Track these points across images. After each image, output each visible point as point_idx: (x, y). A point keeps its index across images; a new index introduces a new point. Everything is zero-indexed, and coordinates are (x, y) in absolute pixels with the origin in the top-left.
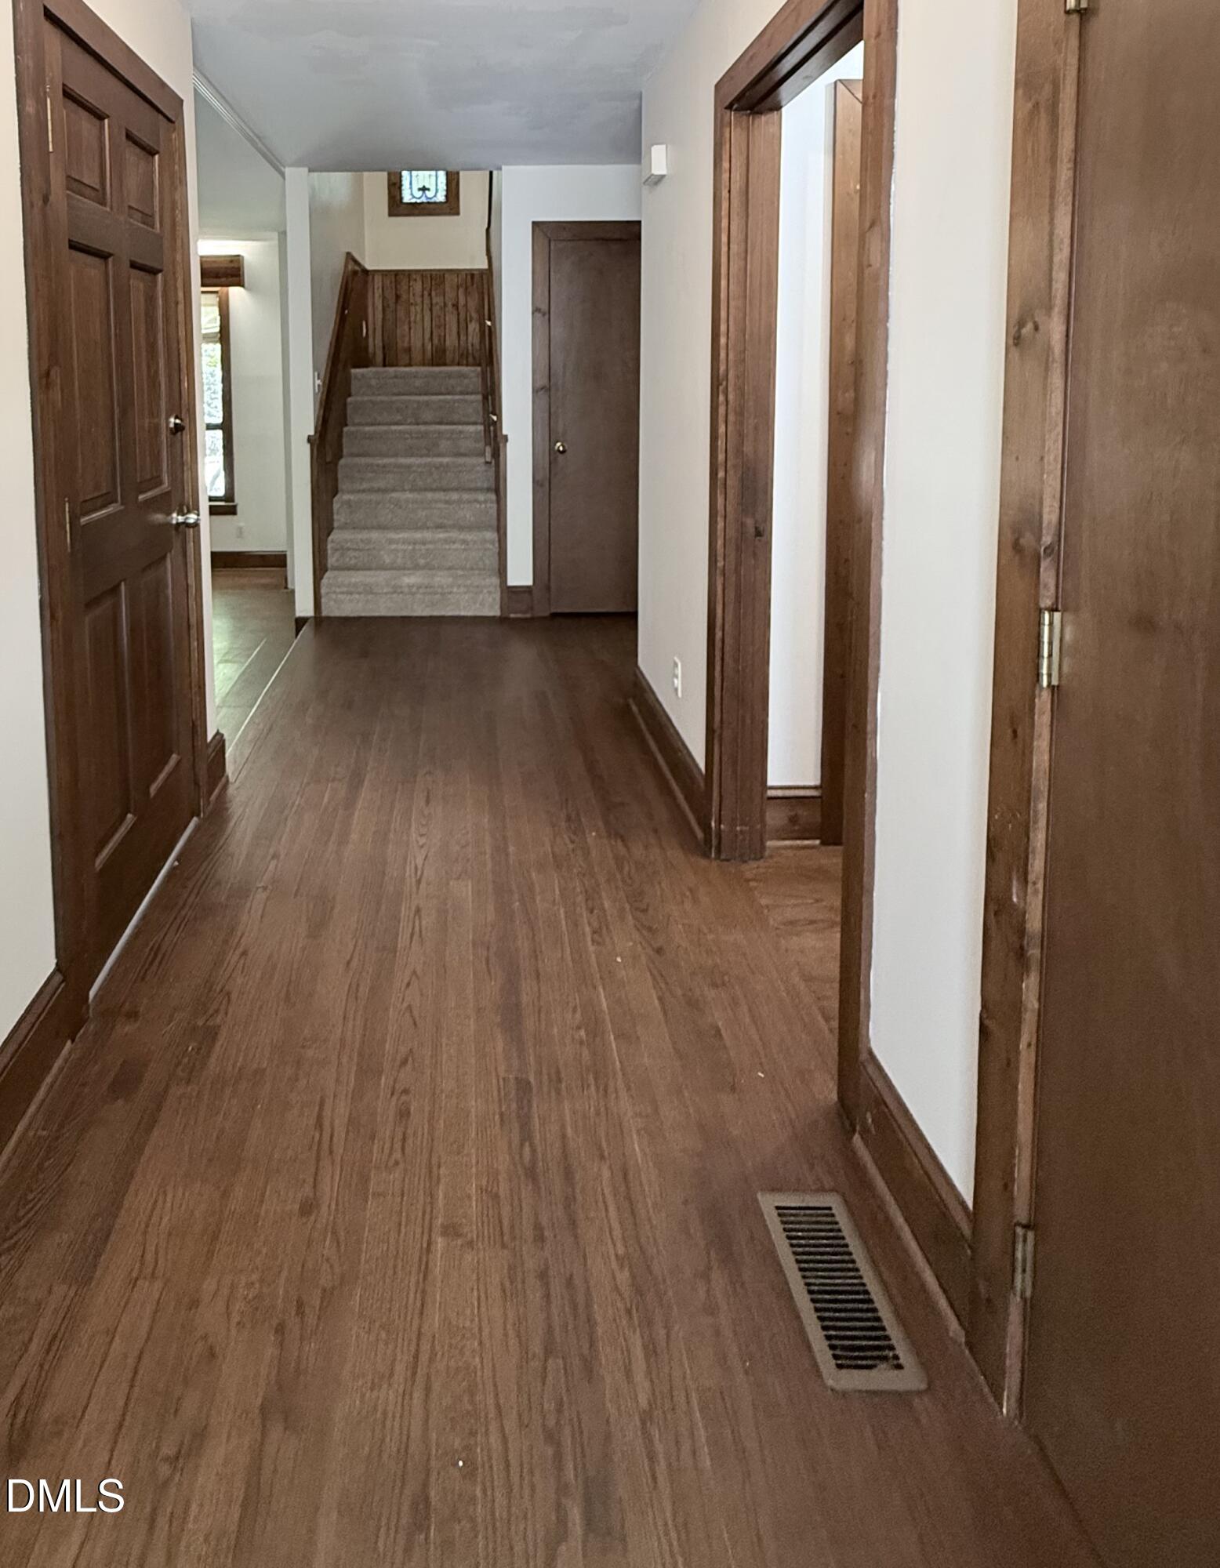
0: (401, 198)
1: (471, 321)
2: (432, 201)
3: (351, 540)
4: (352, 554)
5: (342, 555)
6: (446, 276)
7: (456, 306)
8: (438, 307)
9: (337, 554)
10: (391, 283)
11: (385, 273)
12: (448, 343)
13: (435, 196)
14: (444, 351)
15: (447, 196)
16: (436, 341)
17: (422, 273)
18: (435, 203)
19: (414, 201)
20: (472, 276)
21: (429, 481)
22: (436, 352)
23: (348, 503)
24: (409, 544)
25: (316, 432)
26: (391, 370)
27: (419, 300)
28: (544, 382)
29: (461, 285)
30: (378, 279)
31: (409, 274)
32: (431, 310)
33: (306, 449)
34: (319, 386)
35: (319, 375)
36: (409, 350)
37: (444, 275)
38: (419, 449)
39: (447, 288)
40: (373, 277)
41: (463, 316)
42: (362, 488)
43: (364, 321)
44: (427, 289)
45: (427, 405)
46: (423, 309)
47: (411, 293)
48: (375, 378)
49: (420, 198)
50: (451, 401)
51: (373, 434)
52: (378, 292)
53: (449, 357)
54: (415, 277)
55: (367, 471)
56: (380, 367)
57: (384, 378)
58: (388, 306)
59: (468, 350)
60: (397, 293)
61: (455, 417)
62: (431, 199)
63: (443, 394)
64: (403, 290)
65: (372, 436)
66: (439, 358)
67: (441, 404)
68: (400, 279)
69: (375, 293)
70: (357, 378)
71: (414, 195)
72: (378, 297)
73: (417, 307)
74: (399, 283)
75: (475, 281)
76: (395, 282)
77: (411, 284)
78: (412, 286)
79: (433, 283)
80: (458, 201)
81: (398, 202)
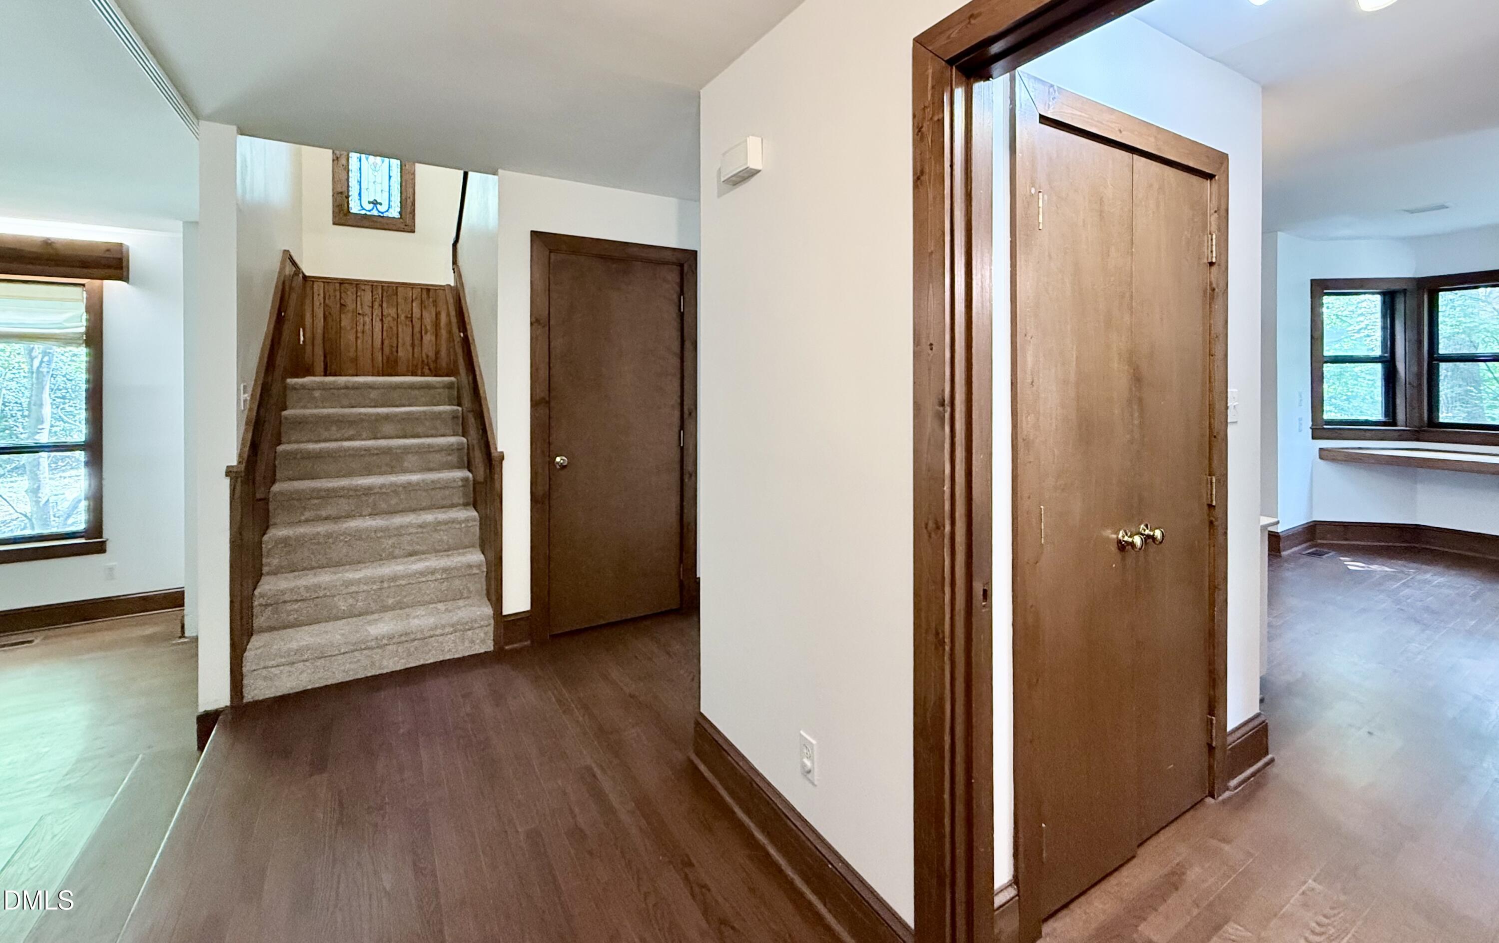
0: (348, 208)
1: (426, 333)
2: (385, 215)
3: (292, 590)
4: (289, 607)
5: (276, 611)
6: (399, 289)
7: (410, 318)
8: (389, 318)
9: (269, 611)
10: (335, 290)
11: (327, 281)
12: (401, 353)
13: (387, 211)
14: (396, 361)
15: (400, 213)
16: (387, 350)
17: (373, 285)
18: (388, 218)
19: (363, 212)
20: (428, 290)
21: (393, 502)
22: (388, 362)
23: (285, 541)
24: (374, 583)
25: (240, 462)
26: (342, 380)
27: (368, 311)
28: (542, 393)
29: (415, 299)
30: (318, 288)
31: (357, 284)
32: (382, 320)
33: (224, 485)
34: (245, 401)
35: (245, 387)
36: (355, 360)
37: (397, 287)
38: (379, 467)
39: (399, 300)
40: (313, 284)
41: (417, 329)
42: (303, 518)
43: (301, 330)
44: (378, 300)
45: (387, 418)
46: (372, 320)
47: (359, 303)
48: (320, 389)
49: (370, 211)
50: (417, 413)
51: (319, 453)
52: (318, 300)
53: (402, 367)
54: (363, 287)
55: (311, 498)
56: (321, 376)
57: (331, 389)
58: (330, 314)
59: (423, 361)
60: (342, 301)
61: (420, 430)
62: (382, 213)
63: (404, 406)
64: (349, 299)
65: (318, 456)
66: (390, 367)
67: (404, 416)
68: (345, 288)
69: (315, 299)
70: (295, 389)
71: (364, 207)
72: (318, 304)
73: (366, 318)
74: (345, 292)
75: (431, 295)
76: (339, 290)
77: (359, 293)
78: (360, 296)
79: (385, 295)
80: (413, 220)
81: (345, 211)
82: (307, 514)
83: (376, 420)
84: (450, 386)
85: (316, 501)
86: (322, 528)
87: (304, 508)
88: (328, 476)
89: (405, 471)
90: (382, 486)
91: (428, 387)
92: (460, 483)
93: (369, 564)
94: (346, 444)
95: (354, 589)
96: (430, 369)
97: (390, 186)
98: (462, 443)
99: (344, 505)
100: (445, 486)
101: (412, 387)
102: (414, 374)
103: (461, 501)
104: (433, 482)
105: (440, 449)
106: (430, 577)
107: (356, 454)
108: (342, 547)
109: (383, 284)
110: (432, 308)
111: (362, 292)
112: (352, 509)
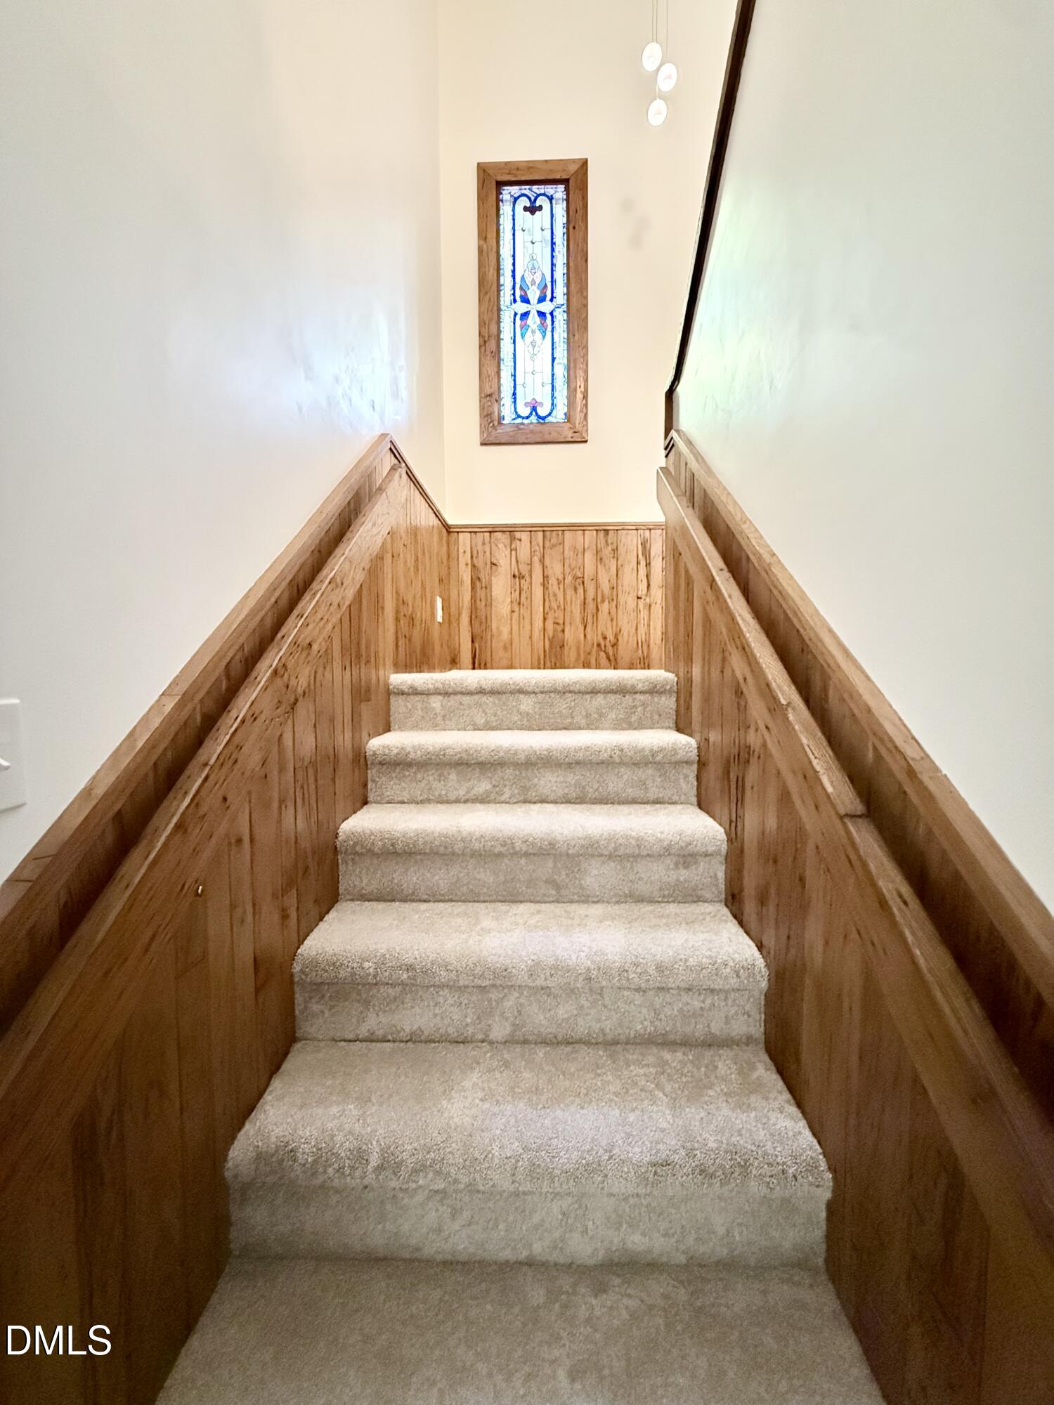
0: (500, 417)
1: (603, 601)
6: (566, 534)
7: (581, 579)
8: (554, 581)
10: (484, 543)
11: (474, 530)
12: (568, 635)
13: (550, 413)
14: (563, 645)
15: (568, 412)
16: (550, 630)
17: (531, 530)
18: (551, 424)
19: (518, 421)
20: (606, 532)
22: (551, 647)
26: (485, 675)
27: (525, 569)
29: (589, 548)
30: (464, 540)
31: (511, 531)
32: (544, 584)
36: (508, 646)
37: (562, 532)
39: (566, 553)
40: (458, 536)
41: (591, 594)
43: (441, 600)
44: (538, 553)
46: (531, 584)
47: (514, 561)
49: (527, 418)
52: (465, 559)
53: (570, 653)
54: (518, 535)
56: (465, 669)
58: (479, 579)
59: (598, 645)
60: (493, 559)
61: (613, 785)
62: (545, 420)
64: (502, 556)
66: (554, 656)
68: (497, 539)
69: (460, 559)
70: (405, 694)
71: (520, 412)
72: (464, 566)
73: (523, 581)
74: (496, 545)
75: (610, 542)
76: (490, 542)
77: (513, 546)
78: (516, 550)
79: (547, 544)
80: (585, 423)
81: (496, 423)
96: (608, 657)
97: (553, 375)
102: (586, 665)
108: (422, 1205)
109: (545, 529)
110: (612, 560)
111: (518, 542)
112: (469, 1020)
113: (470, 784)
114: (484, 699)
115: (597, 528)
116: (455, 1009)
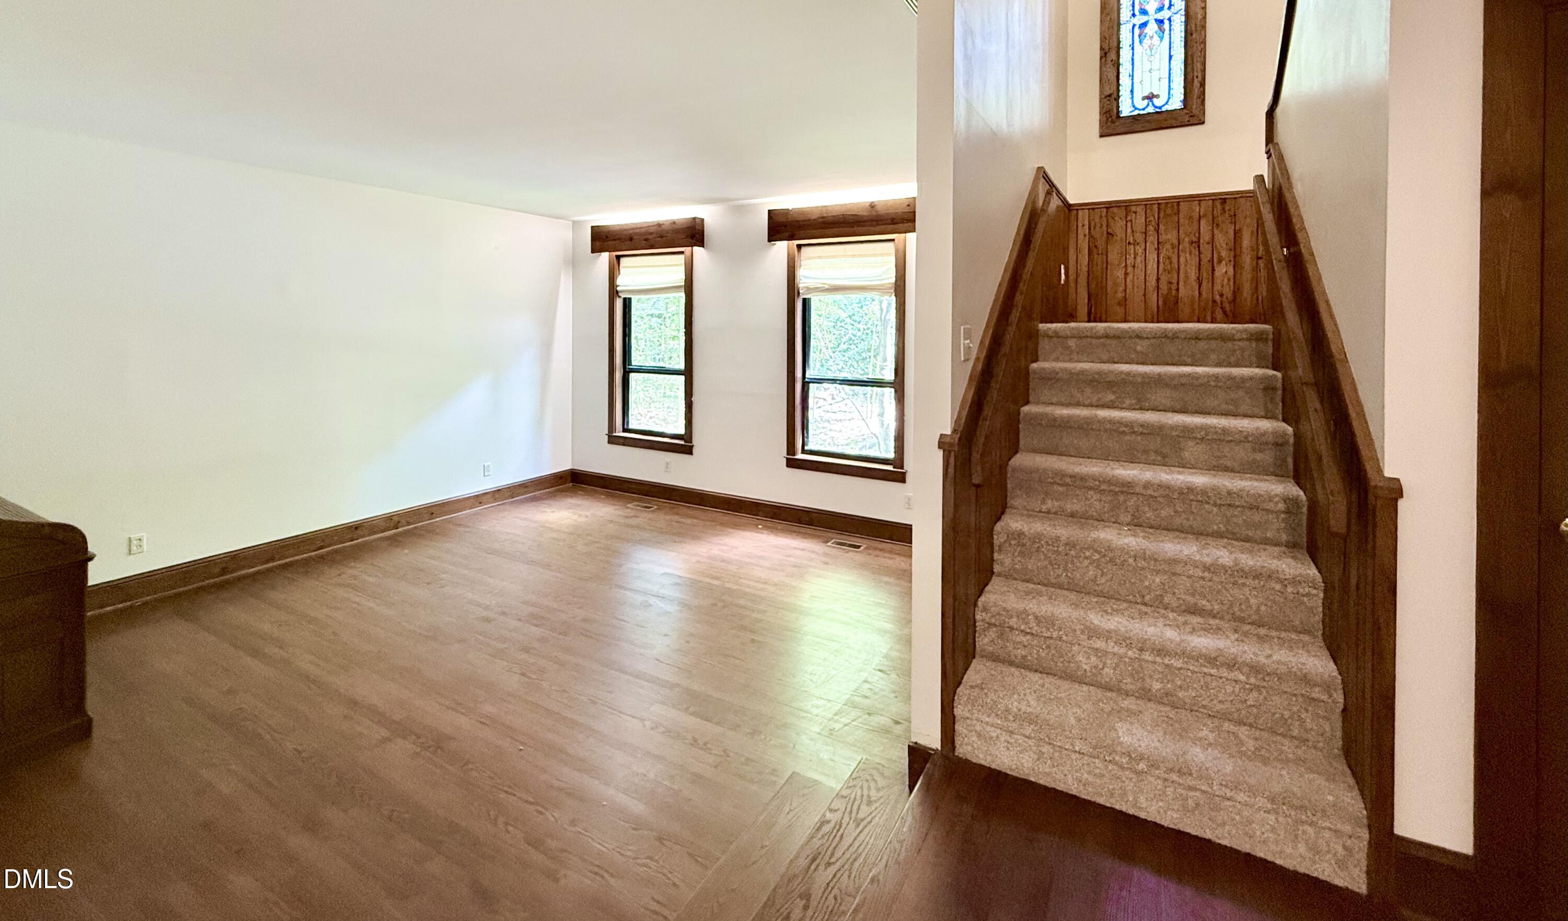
0: (1118, 112)
1: (1220, 261)
2: (1164, 109)
3: (1020, 614)
4: (1016, 637)
6: (1183, 205)
7: (1197, 243)
8: (1168, 246)
10: (1101, 217)
11: (1092, 207)
12: (1182, 292)
13: (1167, 103)
14: (1176, 304)
15: (1185, 101)
16: (1164, 287)
17: (1147, 203)
18: (1167, 112)
19: (1136, 112)
20: (1224, 201)
22: (1165, 303)
25: (955, 431)
26: (1101, 326)
27: (1140, 237)
29: (1205, 215)
30: (1083, 216)
31: (1126, 206)
32: (1158, 249)
33: (937, 458)
36: (1124, 302)
37: (1179, 203)
38: (1146, 452)
39: (1181, 221)
40: (1077, 213)
41: (1206, 256)
42: (1044, 508)
43: (1062, 266)
44: (1153, 223)
45: (1159, 381)
46: (1145, 249)
47: (1129, 230)
48: (1074, 337)
49: (1144, 109)
50: (1204, 376)
51: (1068, 422)
52: (1083, 231)
53: (1184, 309)
54: (1133, 209)
55: (1055, 483)
56: (1085, 322)
57: (1087, 337)
58: (1096, 246)
59: (1214, 301)
60: (1109, 230)
61: (1210, 403)
62: (1160, 108)
63: (1186, 365)
64: (1118, 227)
65: (1065, 425)
66: (1168, 311)
67: (1183, 381)
68: (1114, 212)
69: (1079, 232)
70: (1048, 336)
71: (1137, 106)
72: (1083, 236)
73: (1138, 247)
74: (1113, 218)
75: (1227, 208)
76: (1107, 216)
77: (1129, 218)
78: (1131, 221)
79: (1162, 215)
80: (1202, 107)
81: (1114, 117)
82: (1050, 504)
83: (1143, 383)
84: (1259, 337)
85: (1060, 489)
86: (1063, 531)
87: (1047, 494)
88: (1080, 454)
89: (1184, 465)
90: (1147, 485)
91: (1223, 337)
92: (1281, 506)
93: (1125, 605)
94: (1102, 413)
95: (1099, 644)
96: (1225, 313)
97: (1170, 70)
98: (1285, 434)
99: (1096, 504)
100: (1255, 504)
101: (1197, 337)
102: (1200, 319)
103: (1284, 537)
104: (1229, 493)
105: (1245, 438)
106: (1224, 672)
107: (1118, 429)
108: (1087, 567)
109: (1160, 202)
110: (1229, 225)
111: (1134, 215)
112: (1105, 510)
113: (1100, 395)
114: (1108, 342)
115: (1213, 198)
116: (1097, 503)
